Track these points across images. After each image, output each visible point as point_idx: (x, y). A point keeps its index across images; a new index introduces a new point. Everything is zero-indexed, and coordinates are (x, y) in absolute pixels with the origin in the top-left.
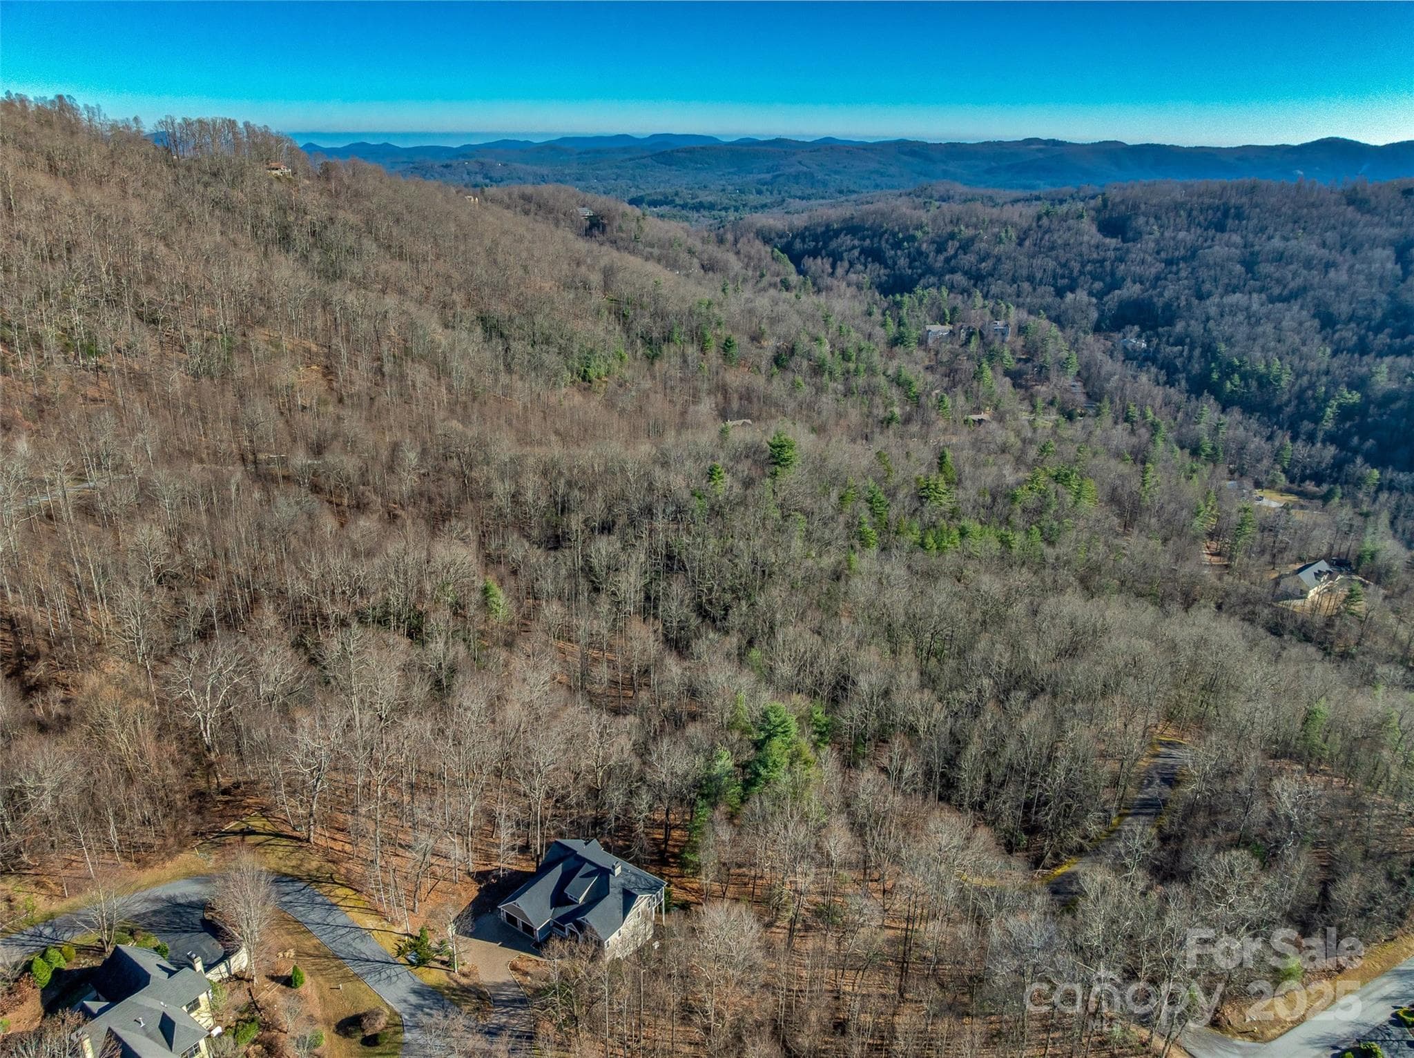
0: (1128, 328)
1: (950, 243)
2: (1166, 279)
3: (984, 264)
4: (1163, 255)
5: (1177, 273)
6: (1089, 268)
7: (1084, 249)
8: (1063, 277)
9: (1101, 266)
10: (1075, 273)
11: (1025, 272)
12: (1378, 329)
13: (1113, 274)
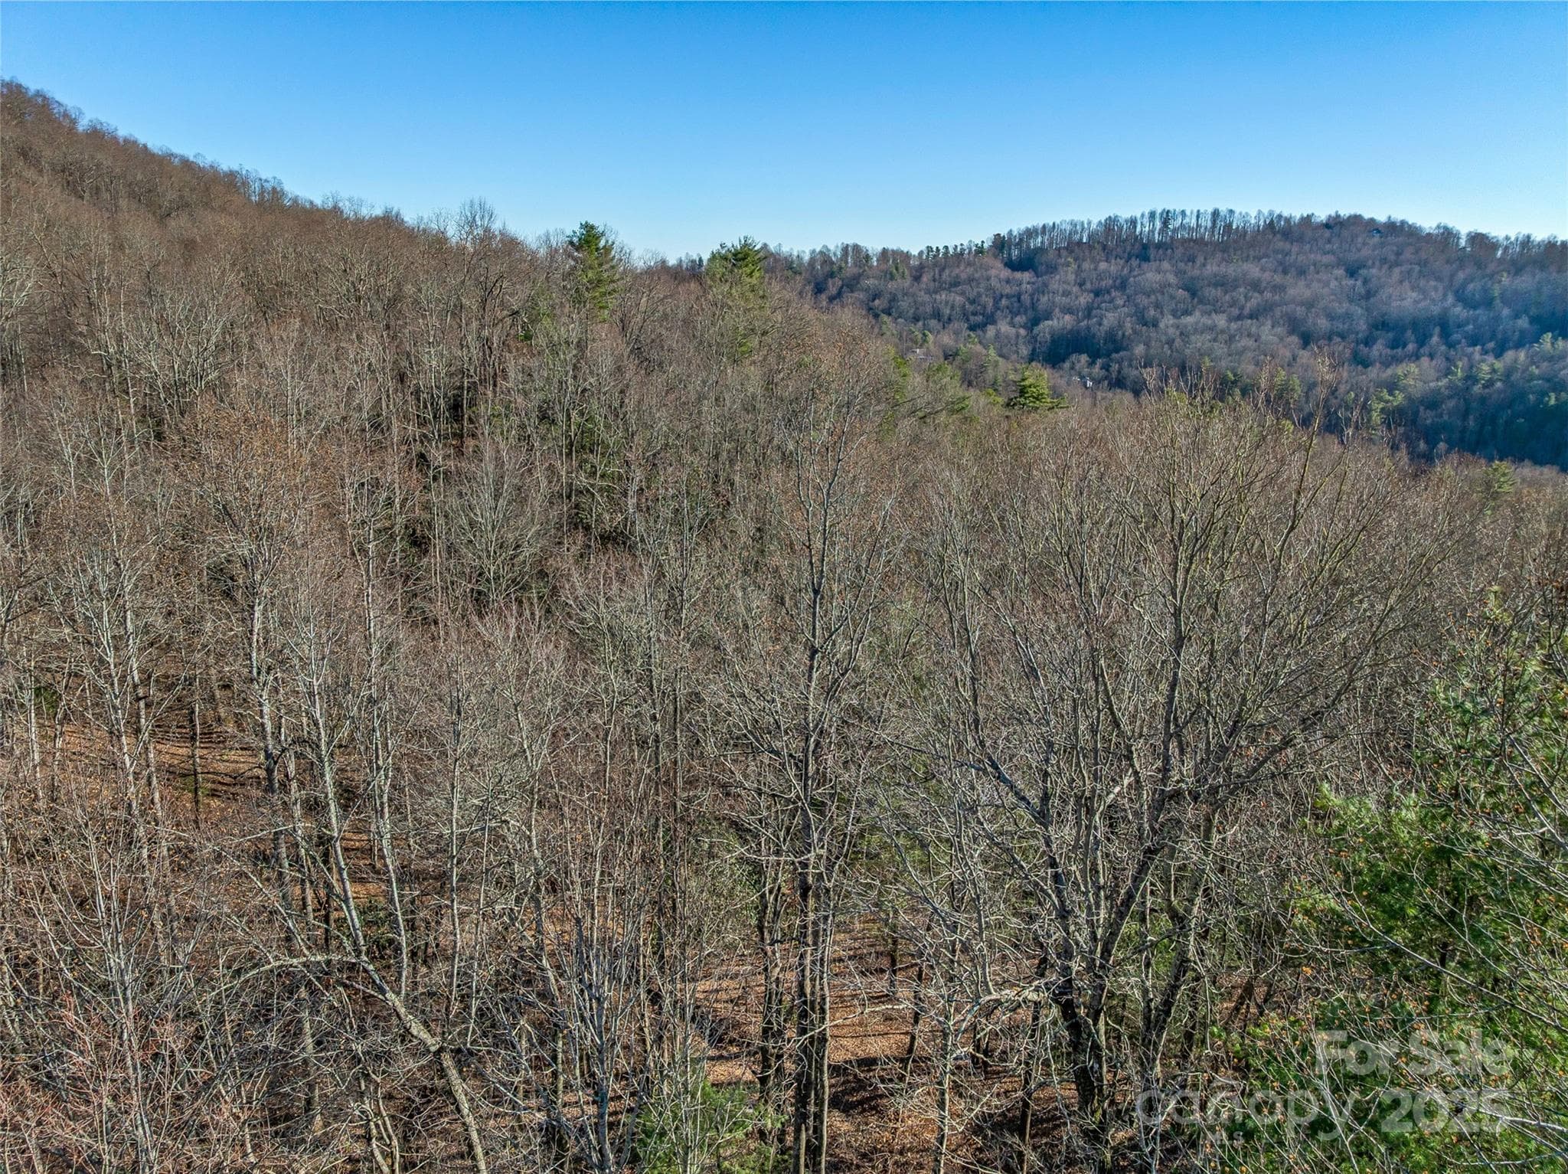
0: (1074, 357)
1: (830, 281)
2: (1099, 308)
3: (877, 302)
4: (1088, 286)
5: (1111, 301)
6: (1004, 302)
7: (994, 282)
8: (975, 314)
9: (1019, 301)
10: (989, 310)
11: (929, 309)
12: (1368, 342)
13: (1033, 306)
